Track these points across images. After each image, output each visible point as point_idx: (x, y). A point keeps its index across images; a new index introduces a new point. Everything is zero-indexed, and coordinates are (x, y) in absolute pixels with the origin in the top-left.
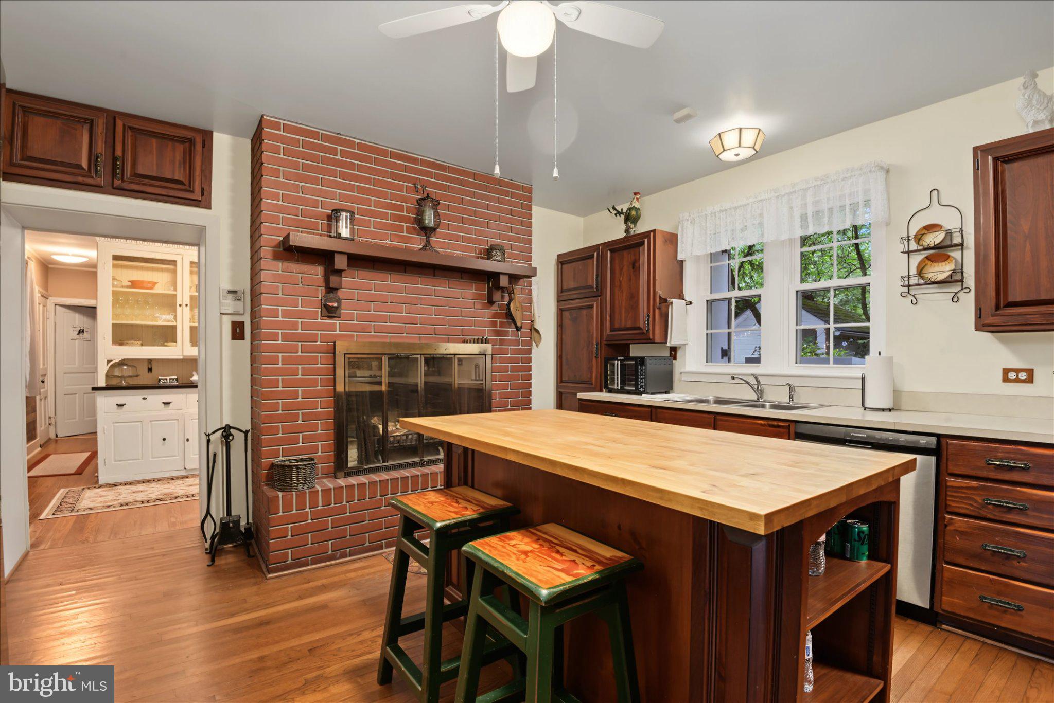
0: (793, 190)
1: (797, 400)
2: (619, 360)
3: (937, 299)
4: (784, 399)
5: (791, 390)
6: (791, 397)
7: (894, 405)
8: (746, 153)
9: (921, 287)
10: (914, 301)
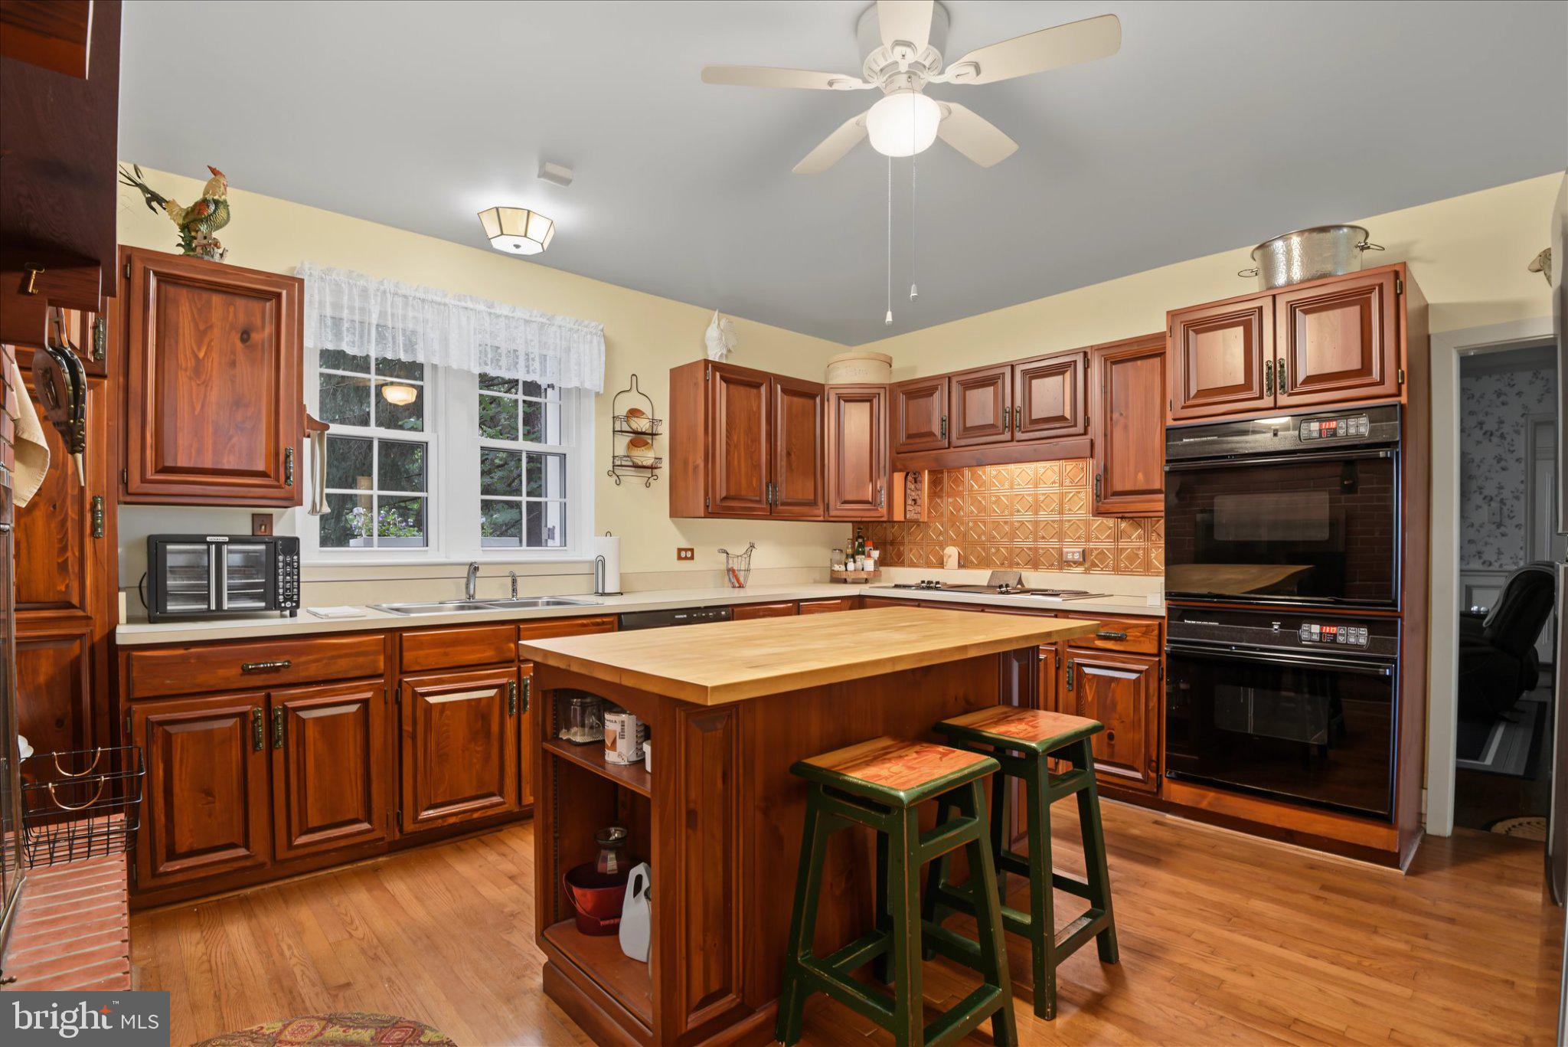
0: (512, 315)
1: (523, 593)
2: (212, 543)
3: (633, 481)
4: (504, 594)
5: (514, 582)
6: (514, 590)
7: (621, 588)
8: (530, 248)
9: (623, 468)
10: (618, 482)
